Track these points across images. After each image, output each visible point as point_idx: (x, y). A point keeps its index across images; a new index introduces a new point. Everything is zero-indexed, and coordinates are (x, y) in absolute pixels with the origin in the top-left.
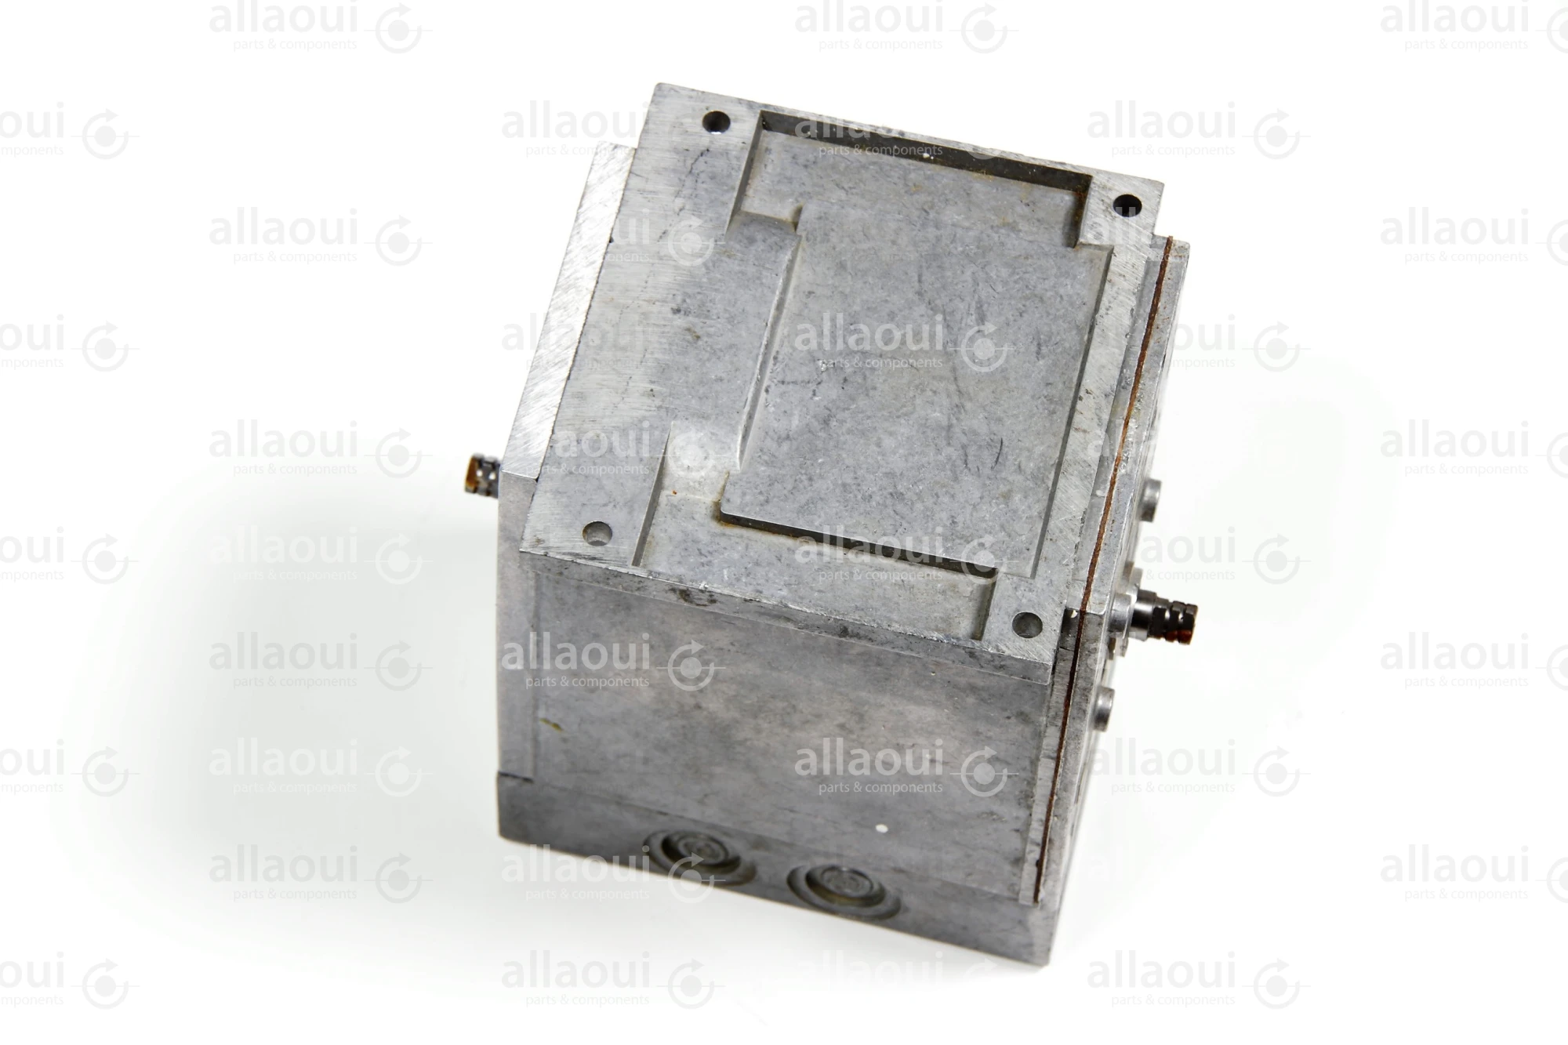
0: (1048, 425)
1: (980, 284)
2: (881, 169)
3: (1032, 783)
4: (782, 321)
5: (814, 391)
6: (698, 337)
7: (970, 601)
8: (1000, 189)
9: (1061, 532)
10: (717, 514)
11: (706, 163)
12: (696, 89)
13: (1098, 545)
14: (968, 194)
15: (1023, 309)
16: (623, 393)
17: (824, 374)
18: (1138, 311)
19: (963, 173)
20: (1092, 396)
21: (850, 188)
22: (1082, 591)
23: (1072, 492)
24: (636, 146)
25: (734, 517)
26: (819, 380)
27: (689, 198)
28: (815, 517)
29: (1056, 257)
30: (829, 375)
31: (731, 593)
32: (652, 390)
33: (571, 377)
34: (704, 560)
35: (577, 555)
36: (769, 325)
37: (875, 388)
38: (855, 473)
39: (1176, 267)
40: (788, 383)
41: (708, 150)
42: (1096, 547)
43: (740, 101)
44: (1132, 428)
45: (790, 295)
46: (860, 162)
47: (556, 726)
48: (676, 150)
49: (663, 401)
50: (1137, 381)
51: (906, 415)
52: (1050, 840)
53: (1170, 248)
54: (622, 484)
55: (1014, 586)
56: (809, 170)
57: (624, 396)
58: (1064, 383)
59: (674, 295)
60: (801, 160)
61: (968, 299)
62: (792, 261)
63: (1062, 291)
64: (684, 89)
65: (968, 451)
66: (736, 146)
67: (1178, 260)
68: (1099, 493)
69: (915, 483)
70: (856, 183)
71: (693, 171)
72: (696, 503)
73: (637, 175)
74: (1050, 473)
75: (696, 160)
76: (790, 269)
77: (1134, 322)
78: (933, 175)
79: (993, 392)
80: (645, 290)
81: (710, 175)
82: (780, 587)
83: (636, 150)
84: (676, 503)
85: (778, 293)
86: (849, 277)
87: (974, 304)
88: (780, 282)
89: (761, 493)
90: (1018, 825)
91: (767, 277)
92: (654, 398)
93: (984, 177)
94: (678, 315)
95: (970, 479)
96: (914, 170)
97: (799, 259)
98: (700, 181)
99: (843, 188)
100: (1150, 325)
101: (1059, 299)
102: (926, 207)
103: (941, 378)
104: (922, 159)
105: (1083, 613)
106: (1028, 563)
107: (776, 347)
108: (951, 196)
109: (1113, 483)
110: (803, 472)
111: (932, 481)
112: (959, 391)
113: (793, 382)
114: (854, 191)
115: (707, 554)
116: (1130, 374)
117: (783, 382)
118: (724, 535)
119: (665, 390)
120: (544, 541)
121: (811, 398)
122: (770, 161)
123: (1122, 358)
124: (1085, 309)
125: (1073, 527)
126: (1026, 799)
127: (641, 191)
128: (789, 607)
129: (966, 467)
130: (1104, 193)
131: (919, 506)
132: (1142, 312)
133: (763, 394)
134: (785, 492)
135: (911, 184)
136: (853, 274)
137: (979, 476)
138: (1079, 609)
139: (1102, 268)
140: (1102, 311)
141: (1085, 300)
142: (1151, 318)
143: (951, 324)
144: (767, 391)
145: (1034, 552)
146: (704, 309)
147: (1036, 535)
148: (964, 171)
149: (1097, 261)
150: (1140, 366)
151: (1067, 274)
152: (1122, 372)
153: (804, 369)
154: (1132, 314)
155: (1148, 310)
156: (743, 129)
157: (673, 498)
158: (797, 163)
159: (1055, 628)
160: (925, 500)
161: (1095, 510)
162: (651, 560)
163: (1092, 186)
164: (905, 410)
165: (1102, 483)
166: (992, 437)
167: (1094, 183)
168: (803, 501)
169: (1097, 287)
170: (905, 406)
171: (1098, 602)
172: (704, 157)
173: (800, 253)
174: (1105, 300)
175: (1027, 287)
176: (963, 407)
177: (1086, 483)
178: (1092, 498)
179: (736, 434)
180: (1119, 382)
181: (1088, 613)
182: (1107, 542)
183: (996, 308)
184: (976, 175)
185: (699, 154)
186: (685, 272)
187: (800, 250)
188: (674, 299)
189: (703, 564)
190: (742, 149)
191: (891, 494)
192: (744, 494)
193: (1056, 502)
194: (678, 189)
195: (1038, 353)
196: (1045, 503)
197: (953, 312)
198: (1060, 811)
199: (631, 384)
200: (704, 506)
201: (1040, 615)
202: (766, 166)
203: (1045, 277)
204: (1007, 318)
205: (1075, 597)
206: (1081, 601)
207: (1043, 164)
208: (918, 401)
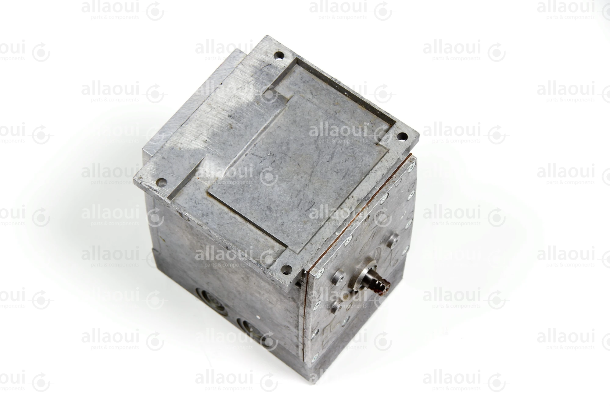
0: (333, 203)
1: (338, 145)
2: (329, 93)
3: (298, 322)
4: (264, 133)
5: (262, 161)
6: (232, 128)
7: (276, 253)
8: (366, 114)
9: (316, 242)
10: (207, 191)
11: (268, 69)
12: (279, 42)
13: (326, 251)
14: (354, 112)
15: (348, 159)
16: (196, 138)
17: (268, 157)
18: (386, 175)
19: (356, 104)
20: (353, 199)
21: (315, 95)
22: (312, 265)
23: (328, 230)
24: (248, 54)
25: (212, 195)
26: (265, 158)
27: (255, 79)
28: (238, 205)
29: (369, 146)
30: (269, 158)
31: (194, 220)
32: (206, 140)
33: (182, 126)
34: (195, 205)
35: (151, 187)
36: (258, 133)
37: (282, 168)
38: (259, 195)
39: (407, 165)
40: (255, 155)
41: (271, 64)
42: (325, 252)
43: (291, 51)
44: (360, 215)
45: (272, 125)
46: (323, 87)
47: (164, 240)
48: (260, 61)
49: (208, 146)
50: (371, 200)
51: (288, 181)
52: (305, 344)
53: (409, 157)
54: (179, 169)
55: (290, 254)
56: (305, 84)
57: (196, 139)
58: (347, 191)
59: (232, 110)
60: (304, 80)
61: (331, 149)
62: (279, 114)
63: (364, 158)
64: (274, 40)
65: (301, 202)
66: (281, 66)
67: (409, 163)
68: (337, 234)
69: (278, 206)
70: (318, 94)
71: (262, 70)
72: (203, 185)
73: (242, 64)
74: (324, 220)
75: (265, 66)
76: (276, 116)
77: (382, 179)
78: (345, 101)
79: (321, 185)
80: (223, 105)
81: (267, 73)
82: (215, 224)
83: (247, 55)
84: (197, 182)
85: (267, 123)
86: (295, 126)
87: (332, 151)
88: (270, 120)
89: (224, 190)
90: (296, 335)
91: (266, 116)
92: (205, 143)
93: (363, 108)
94: (229, 118)
95: (296, 212)
96: (340, 97)
97: (282, 114)
98: (262, 74)
99: (313, 94)
100: (387, 182)
101: (361, 161)
102: (337, 112)
103: (306, 173)
104: (344, 94)
105: (308, 273)
106: (300, 248)
107: (257, 141)
108: (348, 111)
109: (343, 232)
110: (243, 188)
111: (284, 208)
112: (310, 180)
113: (256, 155)
114: (315, 97)
115: (197, 203)
116: (371, 196)
117: (253, 154)
118: (207, 199)
119: (211, 142)
120: (142, 178)
121: (259, 163)
122: (293, 76)
123: (371, 190)
124: (368, 167)
125: (321, 242)
126: (297, 327)
127: (241, 70)
128: (211, 232)
129: (298, 207)
130: (397, 129)
131: (274, 215)
132: (387, 176)
133: (244, 156)
134: (233, 192)
135: (336, 101)
136: (297, 126)
137: (300, 212)
138: (307, 271)
139: (382, 156)
140: (373, 171)
141: (370, 165)
142: (388, 180)
143: (320, 156)
144: (246, 155)
145: (303, 245)
146: (239, 119)
147: (308, 240)
148: (357, 104)
149: (382, 152)
150: (375, 195)
151: (369, 153)
152: (368, 194)
153: (263, 152)
154: (383, 175)
155: (389, 176)
156: (287, 61)
157: (197, 180)
158: (302, 80)
159: (295, 275)
160: (278, 213)
161: (332, 239)
162: (178, 198)
163: (394, 125)
164: (288, 179)
165: (339, 230)
166: (312, 200)
167: (395, 125)
168: (237, 198)
169: (377, 161)
170: (289, 178)
171: (315, 271)
172: (268, 67)
173: (283, 112)
174: (376, 167)
175: (353, 152)
176: (308, 186)
177: (334, 228)
178: (333, 234)
179: (226, 166)
180: (365, 198)
181: (310, 274)
182: (330, 252)
183: (339, 156)
184: (360, 106)
185: (267, 65)
186: (240, 104)
187: (284, 111)
188: (231, 112)
189: (194, 206)
190: (283, 68)
191: (267, 207)
192: (219, 188)
193: (320, 231)
194: (253, 74)
195: (344, 177)
196: (317, 230)
197: (323, 152)
198: (306, 336)
199: (201, 136)
200: (205, 187)
201: (293, 268)
202: (291, 77)
203: (361, 151)
204: (340, 161)
205: (308, 266)
206: (309, 269)
207: (382, 111)
208: (295, 177)
